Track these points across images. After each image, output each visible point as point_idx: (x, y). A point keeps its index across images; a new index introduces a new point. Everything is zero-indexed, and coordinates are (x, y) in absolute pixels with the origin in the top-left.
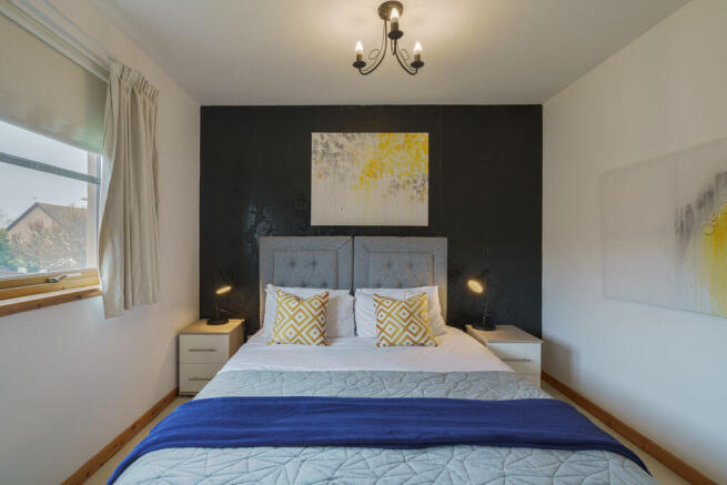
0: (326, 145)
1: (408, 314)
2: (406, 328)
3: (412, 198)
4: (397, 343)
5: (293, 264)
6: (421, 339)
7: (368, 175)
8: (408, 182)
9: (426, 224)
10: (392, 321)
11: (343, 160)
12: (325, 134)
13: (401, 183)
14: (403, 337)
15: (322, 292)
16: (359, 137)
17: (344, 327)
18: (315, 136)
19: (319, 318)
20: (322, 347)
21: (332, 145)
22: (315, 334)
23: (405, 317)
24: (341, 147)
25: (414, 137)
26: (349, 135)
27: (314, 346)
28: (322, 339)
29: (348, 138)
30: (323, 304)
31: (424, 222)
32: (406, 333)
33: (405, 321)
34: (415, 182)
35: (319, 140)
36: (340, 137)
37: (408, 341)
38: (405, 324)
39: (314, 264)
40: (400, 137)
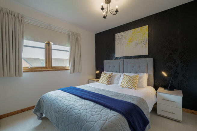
0: (119, 36)
1: (129, 80)
2: (127, 83)
3: (143, 47)
4: (124, 87)
5: (110, 67)
6: (131, 86)
7: (129, 42)
8: (141, 42)
9: (148, 54)
10: (124, 81)
11: (123, 39)
12: (118, 34)
13: (139, 43)
14: (126, 85)
15: (111, 73)
16: (126, 32)
17: (115, 82)
18: (116, 35)
19: (108, 79)
20: (107, 85)
21: (120, 36)
22: (106, 82)
23: (128, 80)
24: (122, 36)
25: (143, 28)
26: (124, 32)
27: (105, 85)
28: (107, 83)
29: (124, 33)
30: (110, 76)
31: (147, 54)
32: (127, 84)
33: (127, 81)
34: (143, 41)
35: (117, 35)
36: (122, 33)
37: (127, 87)
38: (127, 82)
39: (114, 66)
40: (139, 29)
